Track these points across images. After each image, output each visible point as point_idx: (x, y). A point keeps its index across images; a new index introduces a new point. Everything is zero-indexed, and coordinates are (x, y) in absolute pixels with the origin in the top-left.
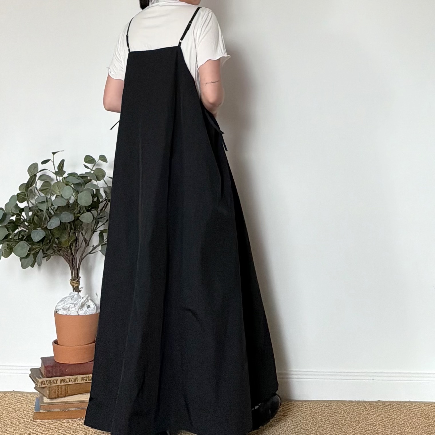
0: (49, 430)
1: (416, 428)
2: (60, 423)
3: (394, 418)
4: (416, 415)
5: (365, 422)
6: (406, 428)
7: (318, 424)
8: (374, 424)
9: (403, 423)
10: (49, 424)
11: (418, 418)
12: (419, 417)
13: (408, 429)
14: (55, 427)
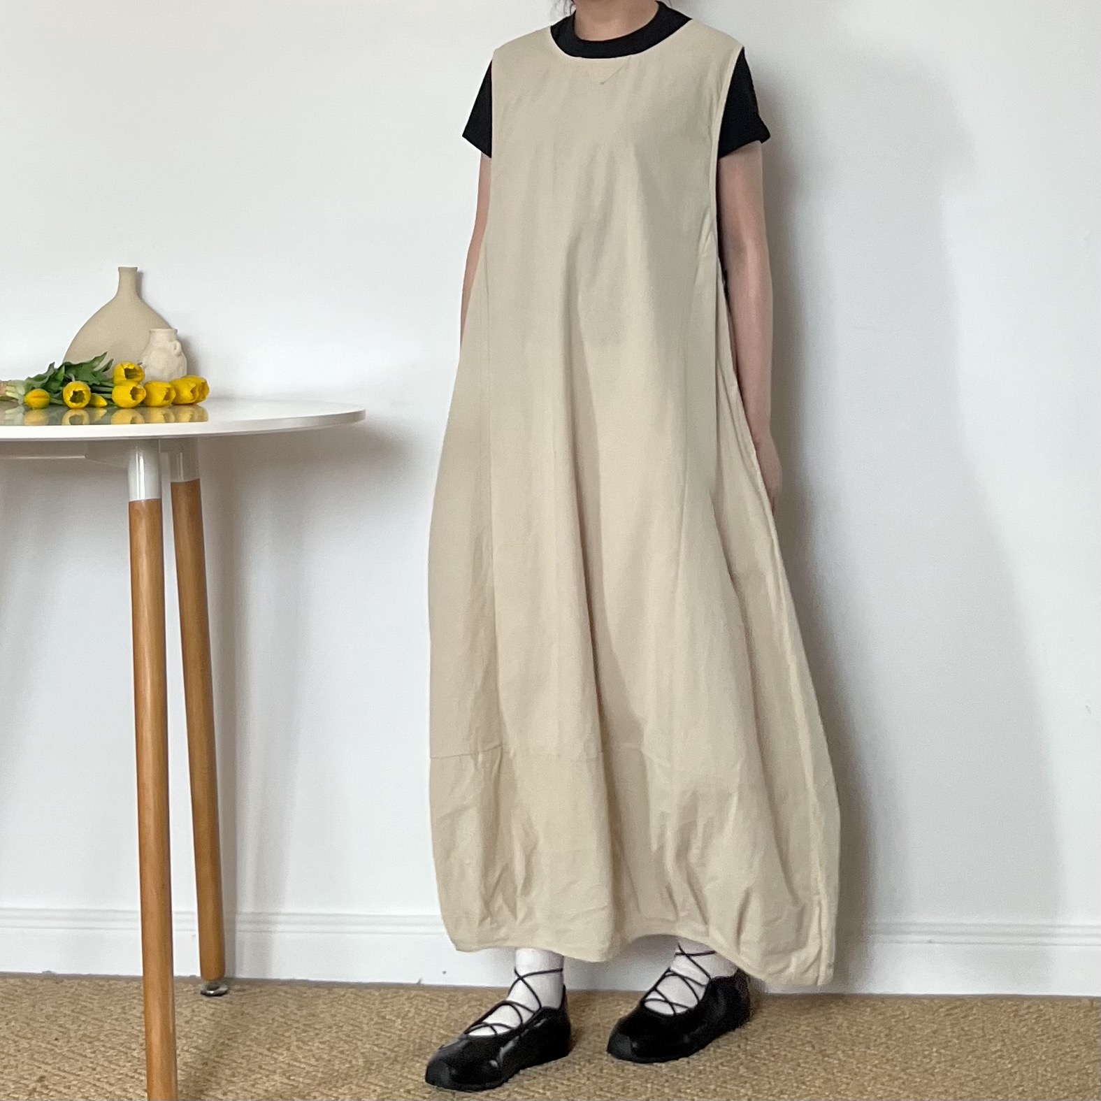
0: (94, 1066)
1: (1030, 1060)
2: (123, 1050)
3: (976, 1036)
4: (1032, 1029)
5: (903, 1048)
6: (1007, 1062)
7: (783, 1053)
8: (926, 1053)
9: (999, 1048)
10: (94, 1052)
11: (1038, 1036)
12: (1040, 1033)
13: (1009, 1063)
14: (110, 1059)
